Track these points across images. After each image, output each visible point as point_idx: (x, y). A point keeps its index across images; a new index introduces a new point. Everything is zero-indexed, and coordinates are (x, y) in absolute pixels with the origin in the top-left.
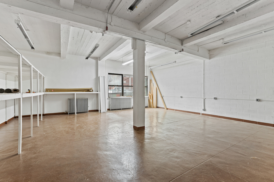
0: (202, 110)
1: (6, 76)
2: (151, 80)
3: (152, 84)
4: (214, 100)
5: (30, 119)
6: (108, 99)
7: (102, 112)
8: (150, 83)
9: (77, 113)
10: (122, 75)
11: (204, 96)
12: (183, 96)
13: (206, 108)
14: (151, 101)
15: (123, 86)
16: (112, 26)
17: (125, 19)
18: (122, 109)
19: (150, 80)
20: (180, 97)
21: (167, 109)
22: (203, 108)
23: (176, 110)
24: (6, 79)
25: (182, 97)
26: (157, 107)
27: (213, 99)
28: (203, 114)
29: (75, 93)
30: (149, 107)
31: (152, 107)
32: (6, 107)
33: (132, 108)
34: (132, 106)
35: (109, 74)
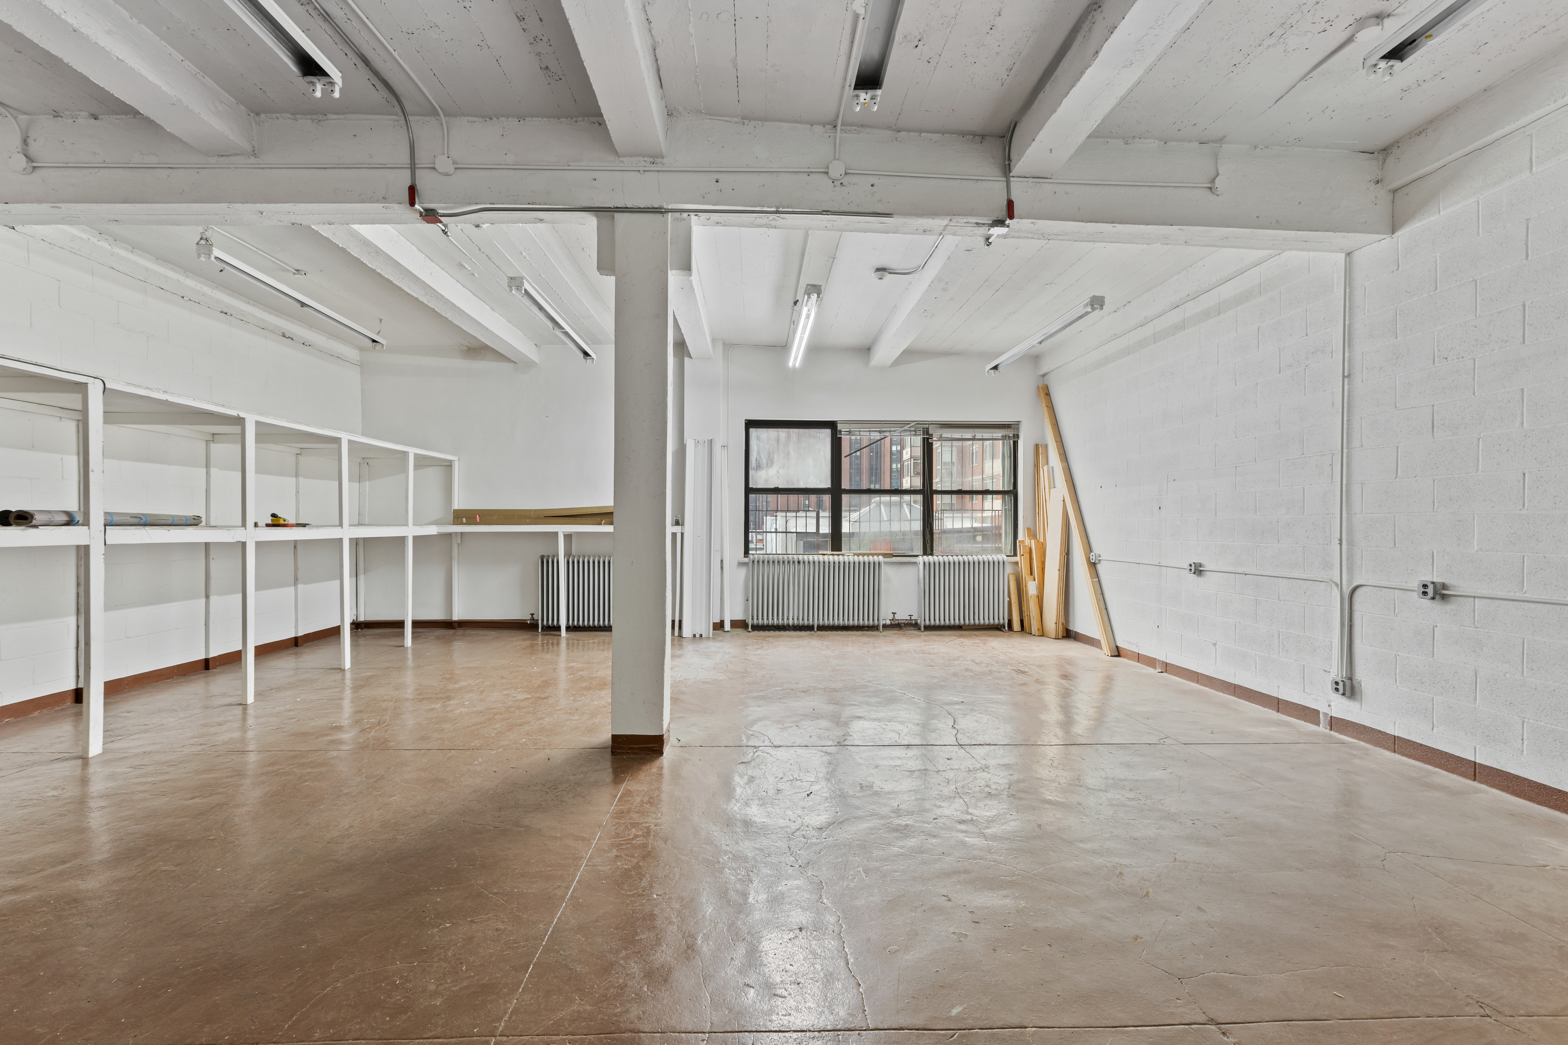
0: (1329, 687)
1: (297, 463)
2: (1039, 450)
3: (1044, 471)
4: (1426, 602)
5: (402, 635)
6: (741, 564)
7: (687, 632)
8: (1036, 466)
9: (568, 628)
10: (831, 425)
11: (1349, 563)
12: (1208, 565)
13: (1361, 674)
14: (1032, 588)
15: (836, 491)
16: (448, 175)
17: (521, 118)
18: (821, 628)
19: (1037, 446)
20: (1187, 566)
21: (1118, 653)
22: (1336, 671)
23: (1167, 668)
24: (297, 475)
25: (1198, 570)
26: (1068, 634)
27: (1415, 596)
28: (1335, 723)
29: (562, 529)
30: (1016, 625)
31: (1034, 629)
32: (296, 581)
33: (885, 626)
34: (886, 617)
35: (751, 424)
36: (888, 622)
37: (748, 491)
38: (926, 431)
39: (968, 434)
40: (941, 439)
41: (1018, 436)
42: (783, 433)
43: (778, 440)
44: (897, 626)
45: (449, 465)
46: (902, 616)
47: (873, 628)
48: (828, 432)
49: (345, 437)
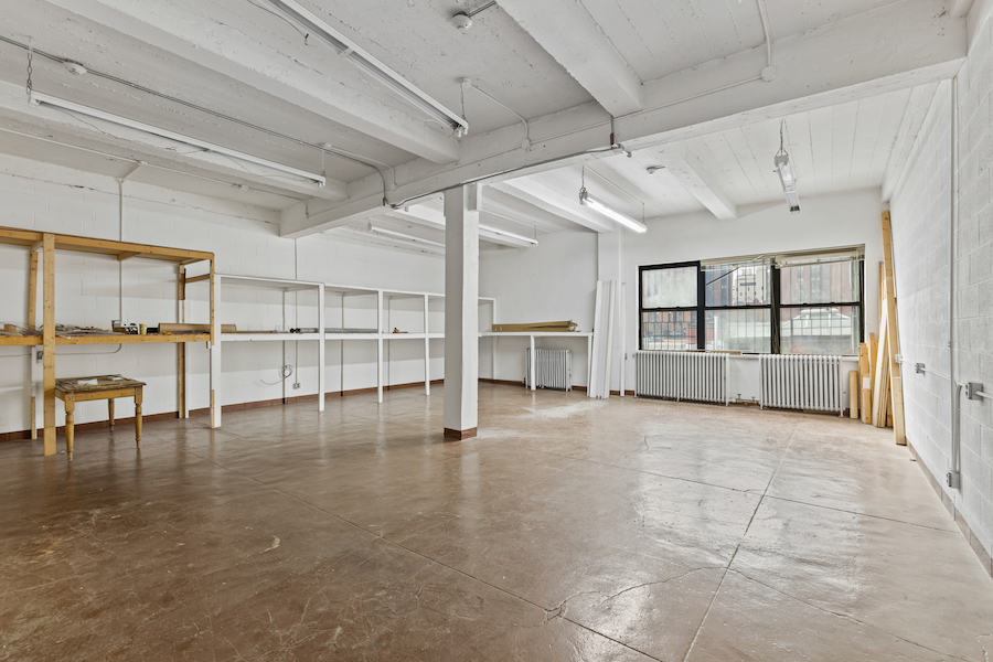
2: (881, 266)
6: (636, 355)
8: (879, 281)
10: (697, 264)
14: (865, 383)
15: (701, 309)
18: (682, 400)
19: (880, 263)
21: (905, 442)
23: (917, 457)
25: (923, 370)
29: (533, 334)
30: (854, 414)
31: (864, 418)
33: (731, 403)
34: (730, 396)
35: (642, 269)
36: (734, 401)
37: (642, 310)
38: (773, 261)
39: (813, 259)
40: (786, 265)
41: (863, 257)
42: (665, 271)
43: (662, 276)
44: (740, 404)
45: (492, 302)
46: (746, 397)
47: (723, 404)
48: (696, 268)
49: (426, 295)
